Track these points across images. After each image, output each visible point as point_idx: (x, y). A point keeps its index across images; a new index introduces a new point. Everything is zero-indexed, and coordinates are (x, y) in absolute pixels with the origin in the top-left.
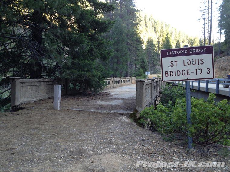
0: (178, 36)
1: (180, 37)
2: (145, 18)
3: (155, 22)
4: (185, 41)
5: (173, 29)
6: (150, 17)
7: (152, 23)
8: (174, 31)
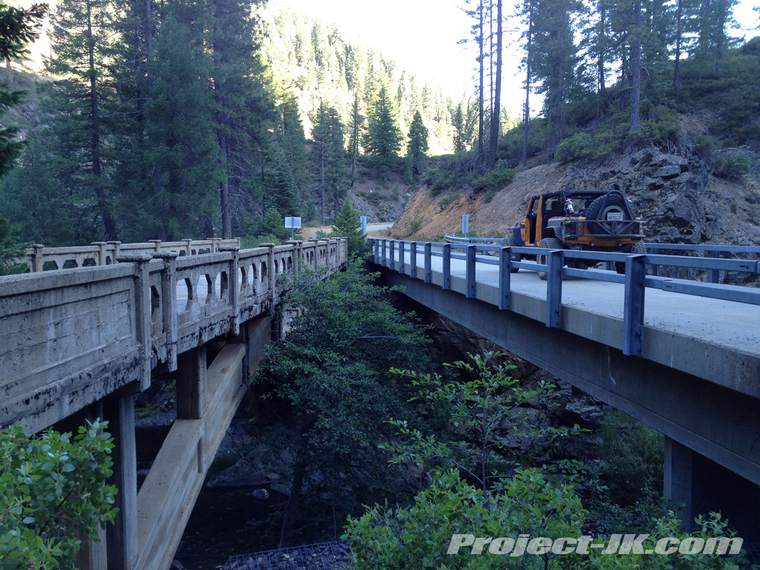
0: (420, 99)
1: (426, 104)
2: (314, 35)
3: (348, 50)
4: (444, 117)
5: (406, 78)
6: (331, 33)
7: (336, 53)
8: (407, 84)
